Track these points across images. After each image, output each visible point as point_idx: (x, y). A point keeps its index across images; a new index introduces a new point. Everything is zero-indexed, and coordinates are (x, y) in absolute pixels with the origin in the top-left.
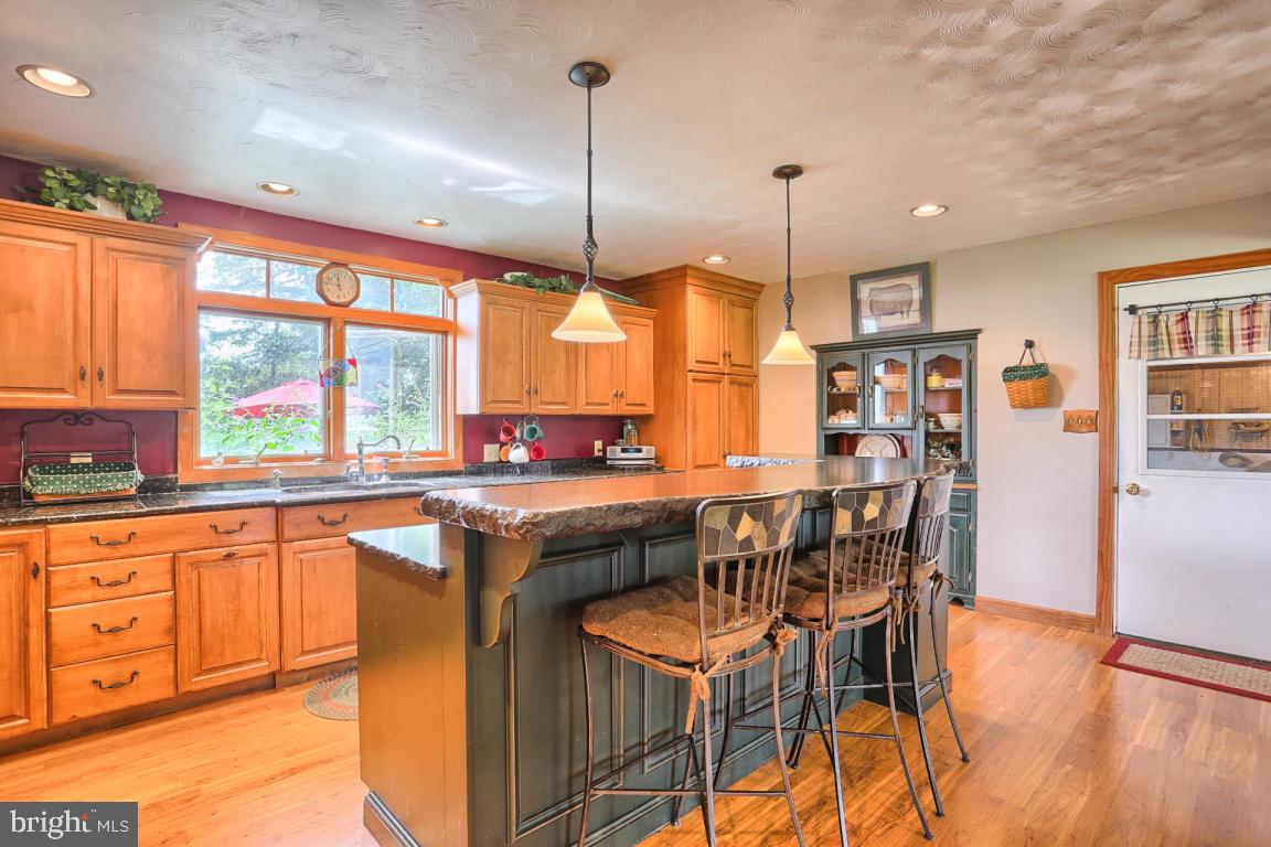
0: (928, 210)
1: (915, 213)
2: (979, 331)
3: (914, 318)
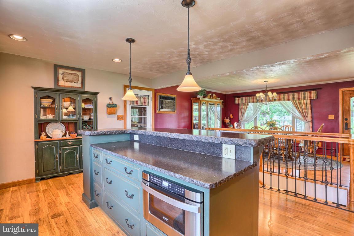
0: (117, 60)
1: (113, 60)
2: (98, 93)
3: (79, 85)
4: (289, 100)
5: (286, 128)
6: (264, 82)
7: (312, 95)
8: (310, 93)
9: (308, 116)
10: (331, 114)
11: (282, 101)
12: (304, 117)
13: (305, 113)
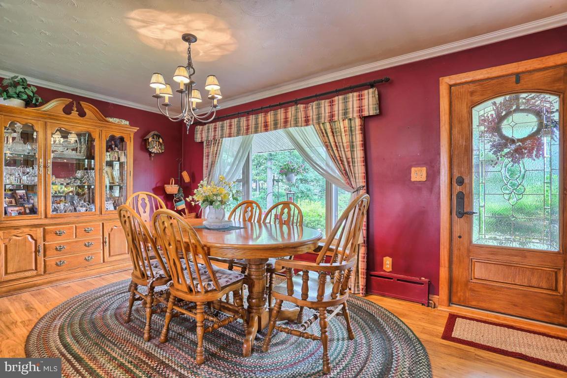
4: (307, 122)
7: (365, 102)
8: (360, 98)
9: (357, 172)
10: (418, 165)
11: (291, 127)
12: (346, 173)
13: (348, 163)
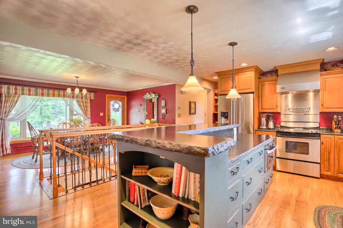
4: (73, 97)
5: (63, 126)
6: (75, 77)
8: (90, 94)
11: (66, 98)
12: (86, 114)
13: (86, 111)
